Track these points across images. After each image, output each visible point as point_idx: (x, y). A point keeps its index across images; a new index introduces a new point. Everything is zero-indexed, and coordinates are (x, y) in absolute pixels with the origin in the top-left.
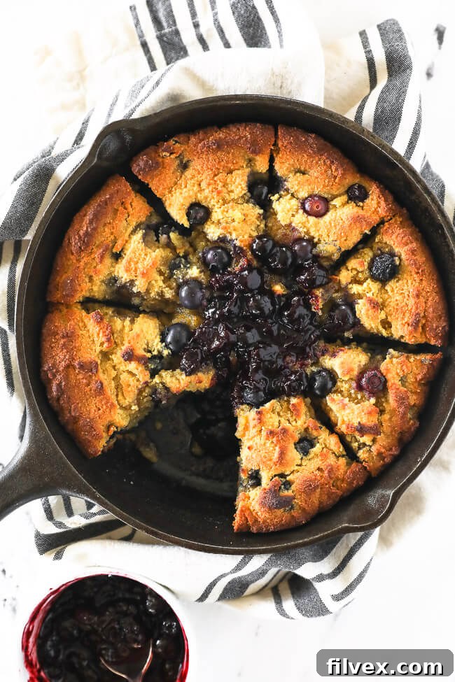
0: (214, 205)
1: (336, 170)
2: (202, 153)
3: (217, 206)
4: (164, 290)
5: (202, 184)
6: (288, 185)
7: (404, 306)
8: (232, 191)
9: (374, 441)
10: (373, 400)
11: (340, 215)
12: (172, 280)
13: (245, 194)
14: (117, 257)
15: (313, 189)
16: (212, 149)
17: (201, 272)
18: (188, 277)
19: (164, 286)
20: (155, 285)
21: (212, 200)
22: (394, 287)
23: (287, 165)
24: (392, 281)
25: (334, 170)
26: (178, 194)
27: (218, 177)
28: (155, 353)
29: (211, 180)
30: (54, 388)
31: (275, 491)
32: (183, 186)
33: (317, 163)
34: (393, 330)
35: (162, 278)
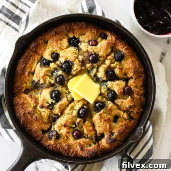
0: (59, 52)
1: (94, 30)
2: (51, 37)
4: (50, 81)
5: (54, 46)
6: (80, 40)
7: (129, 67)
8: (64, 46)
9: (134, 109)
10: (130, 97)
11: (102, 43)
12: (53, 77)
13: (68, 45)
14: (33, 73)
15: (89, 38)
16: (54, 35)
17: (62, 72)
18: (58, 74)
19: (50, 79)
20: (47, 80)
21: (58, 50)
22: (124, 62)
23: (78, 34)
24: (123, 60)
26: (47, 51)
27: (58, 43)
28: (50, 103)
29: (56, 44)
30: (22, 121)
31: (110, 138)
32: (48, 49)
33: (87, 30)
34: (128, 75)
35: (49, 77)
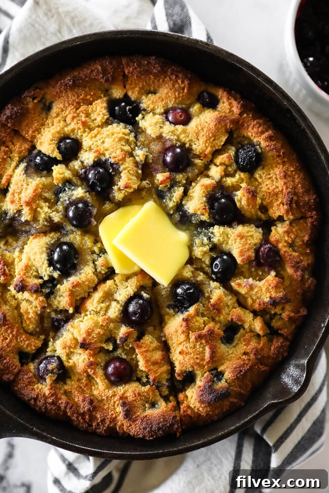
0: (82, 136)
1: (183, 82)
2: (61, 92)
3: (84, 135)
4: (51, 214)
5: (67, 119)
6: (143, 106)
7: (275, 189)
8: (95, 119)
9: (283, 309)
10: (273, 273)
11: (204, 119)
12: (59, 203)
13: (108, 119)
14: (5, 192)
15: (166, 103)
16: (69, 86)
17: (86, 192)
18: (74, 198)
19: (50, 211)
20: (41, 211)
21: (79, 131)
22: (262, 175)
23: (138, 89)
24: (259, 169)
25: (180, 83)
26: (46, 132)
27: (80, 110)
29: (74, 113)
31: (210, 386)
32: (50, 125)
33: (163, 81)
35: (47, 204)
